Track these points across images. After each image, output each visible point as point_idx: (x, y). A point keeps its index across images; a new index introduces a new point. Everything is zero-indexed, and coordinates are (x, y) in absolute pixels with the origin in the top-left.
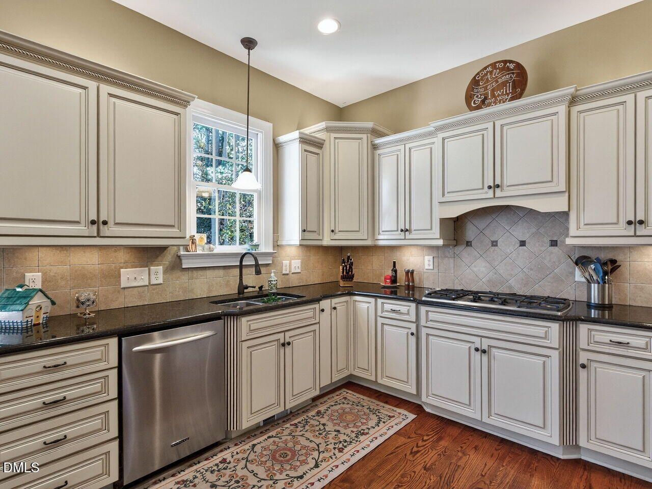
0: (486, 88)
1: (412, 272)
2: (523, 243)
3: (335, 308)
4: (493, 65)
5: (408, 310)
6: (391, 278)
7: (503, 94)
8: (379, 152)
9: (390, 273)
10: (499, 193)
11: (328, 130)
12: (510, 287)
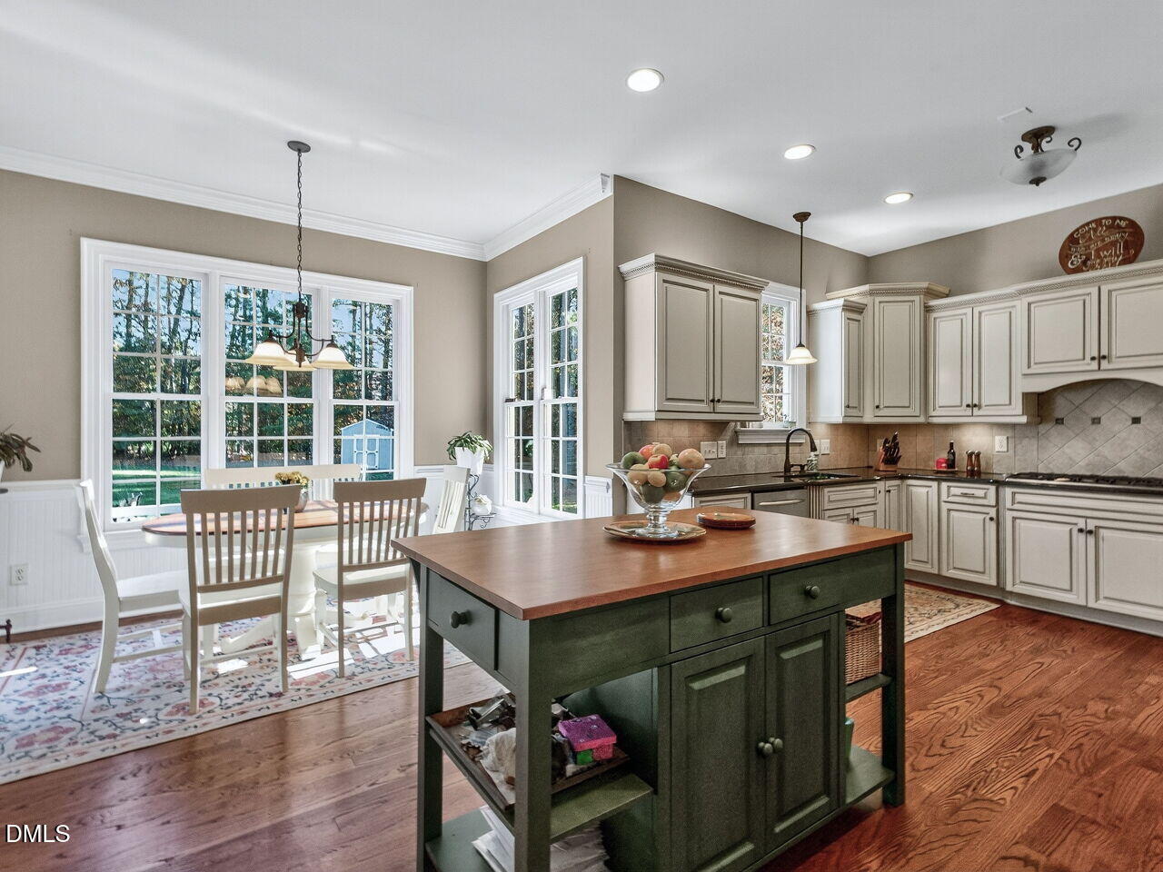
0: (1088, 247)
1: (978, 455)
2: (1136, 420)
3: (889, 491)
4: (1098, 222)
5: (985, 494)
6: (947, 461)
7: (1111, 255)
8: (934, 315)
9: (944, 455)
10: (1104, 364)
11: (872, 293)
12: (1120, 471)
